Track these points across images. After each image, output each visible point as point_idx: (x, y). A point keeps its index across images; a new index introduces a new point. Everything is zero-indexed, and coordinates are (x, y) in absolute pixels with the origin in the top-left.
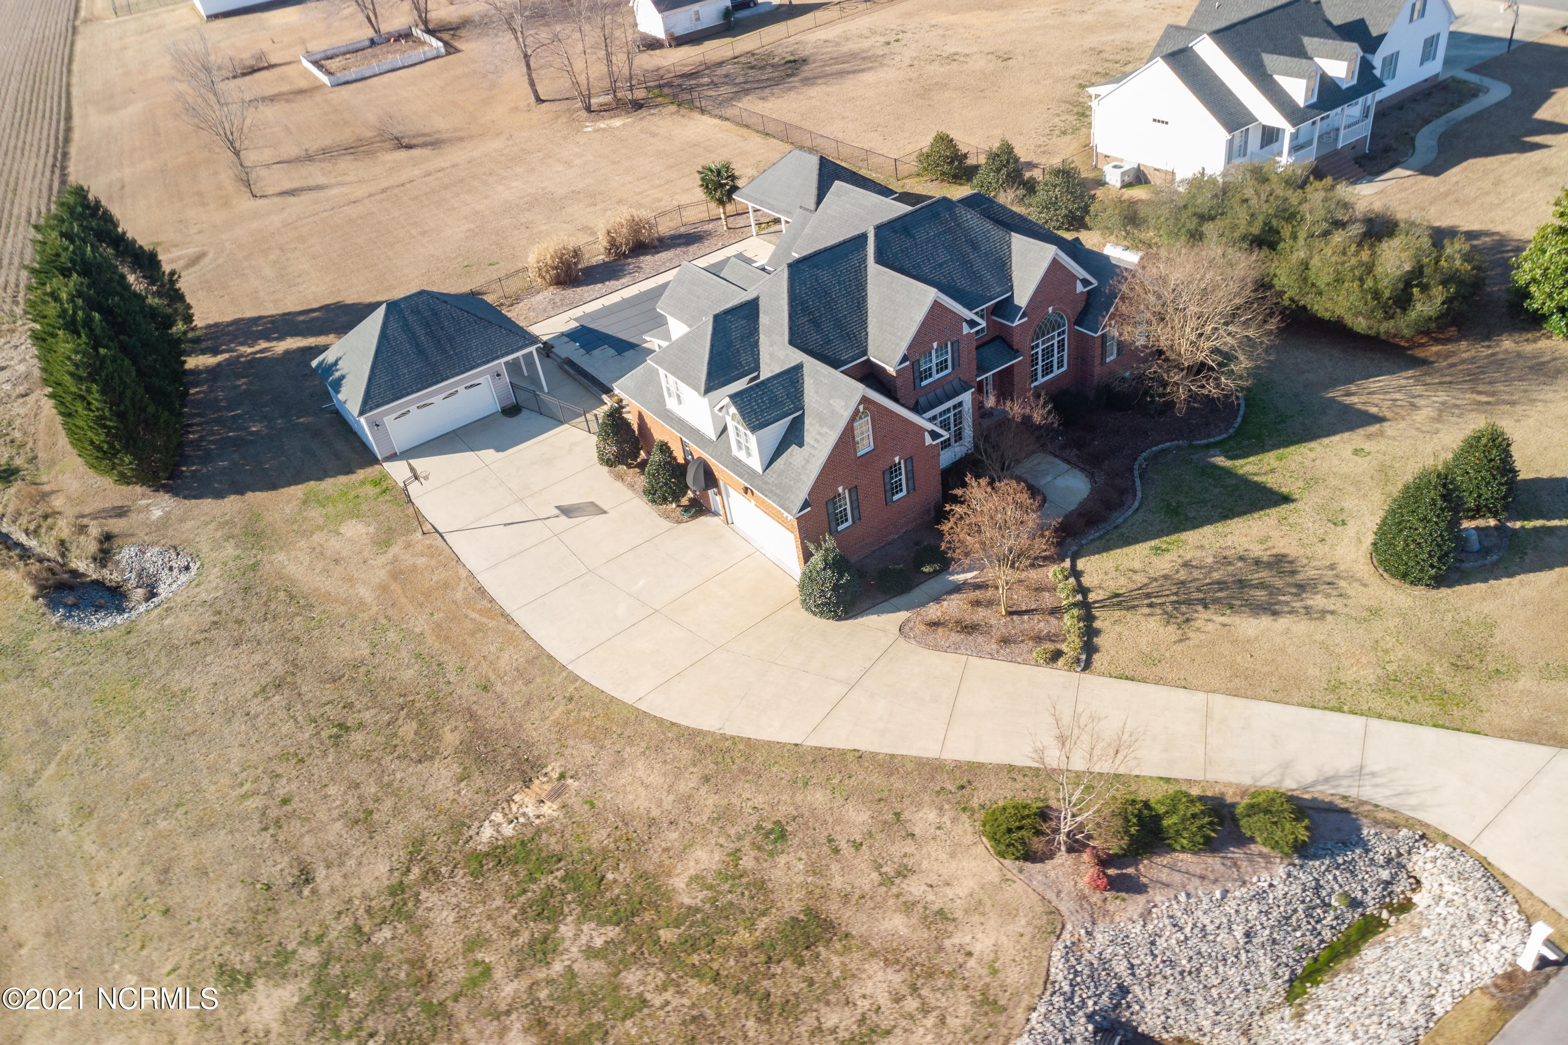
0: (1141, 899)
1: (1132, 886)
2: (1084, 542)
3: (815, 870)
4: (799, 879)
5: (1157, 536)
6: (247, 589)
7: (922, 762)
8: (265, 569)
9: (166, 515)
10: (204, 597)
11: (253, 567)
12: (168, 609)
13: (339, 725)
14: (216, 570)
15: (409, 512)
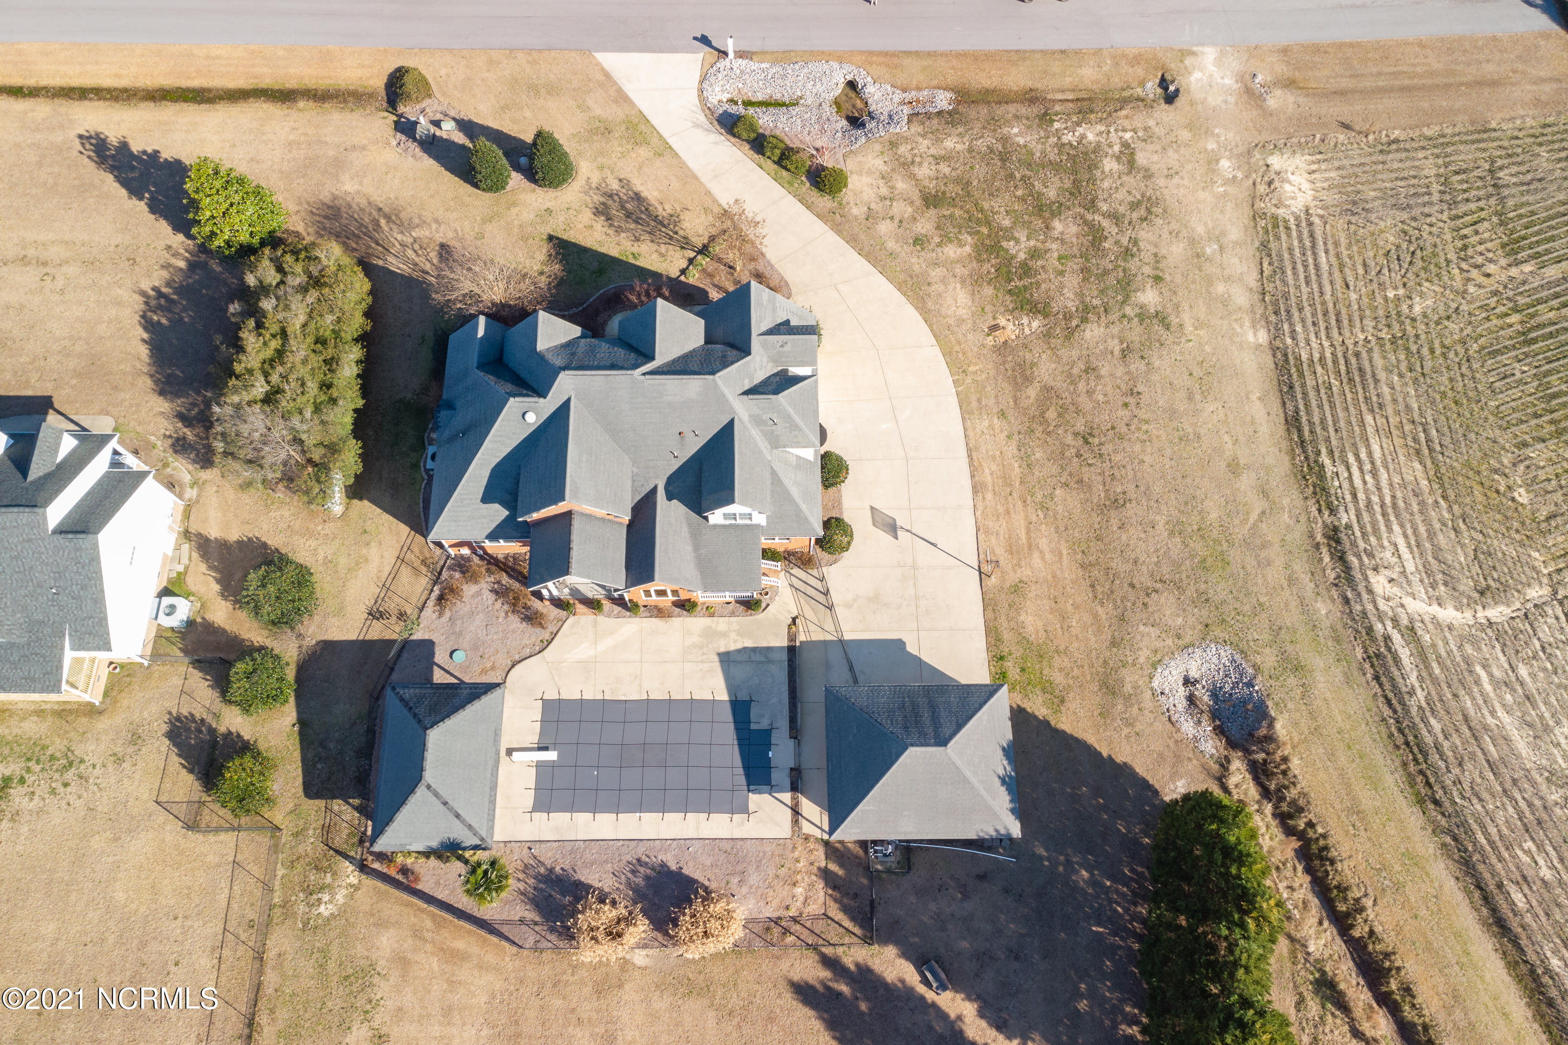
3: (914, 219)
4: (922, 220)
5: (627, 263)
6: (1122, 618)
7: (839, 232)
8: (1107, 635)
9: (1174, 776)
10: (1154, 632)
11: (1114, 643)
12: (1179, 637)
13: (1087, 442)
14: (1142, 660)
15: (990, 615)
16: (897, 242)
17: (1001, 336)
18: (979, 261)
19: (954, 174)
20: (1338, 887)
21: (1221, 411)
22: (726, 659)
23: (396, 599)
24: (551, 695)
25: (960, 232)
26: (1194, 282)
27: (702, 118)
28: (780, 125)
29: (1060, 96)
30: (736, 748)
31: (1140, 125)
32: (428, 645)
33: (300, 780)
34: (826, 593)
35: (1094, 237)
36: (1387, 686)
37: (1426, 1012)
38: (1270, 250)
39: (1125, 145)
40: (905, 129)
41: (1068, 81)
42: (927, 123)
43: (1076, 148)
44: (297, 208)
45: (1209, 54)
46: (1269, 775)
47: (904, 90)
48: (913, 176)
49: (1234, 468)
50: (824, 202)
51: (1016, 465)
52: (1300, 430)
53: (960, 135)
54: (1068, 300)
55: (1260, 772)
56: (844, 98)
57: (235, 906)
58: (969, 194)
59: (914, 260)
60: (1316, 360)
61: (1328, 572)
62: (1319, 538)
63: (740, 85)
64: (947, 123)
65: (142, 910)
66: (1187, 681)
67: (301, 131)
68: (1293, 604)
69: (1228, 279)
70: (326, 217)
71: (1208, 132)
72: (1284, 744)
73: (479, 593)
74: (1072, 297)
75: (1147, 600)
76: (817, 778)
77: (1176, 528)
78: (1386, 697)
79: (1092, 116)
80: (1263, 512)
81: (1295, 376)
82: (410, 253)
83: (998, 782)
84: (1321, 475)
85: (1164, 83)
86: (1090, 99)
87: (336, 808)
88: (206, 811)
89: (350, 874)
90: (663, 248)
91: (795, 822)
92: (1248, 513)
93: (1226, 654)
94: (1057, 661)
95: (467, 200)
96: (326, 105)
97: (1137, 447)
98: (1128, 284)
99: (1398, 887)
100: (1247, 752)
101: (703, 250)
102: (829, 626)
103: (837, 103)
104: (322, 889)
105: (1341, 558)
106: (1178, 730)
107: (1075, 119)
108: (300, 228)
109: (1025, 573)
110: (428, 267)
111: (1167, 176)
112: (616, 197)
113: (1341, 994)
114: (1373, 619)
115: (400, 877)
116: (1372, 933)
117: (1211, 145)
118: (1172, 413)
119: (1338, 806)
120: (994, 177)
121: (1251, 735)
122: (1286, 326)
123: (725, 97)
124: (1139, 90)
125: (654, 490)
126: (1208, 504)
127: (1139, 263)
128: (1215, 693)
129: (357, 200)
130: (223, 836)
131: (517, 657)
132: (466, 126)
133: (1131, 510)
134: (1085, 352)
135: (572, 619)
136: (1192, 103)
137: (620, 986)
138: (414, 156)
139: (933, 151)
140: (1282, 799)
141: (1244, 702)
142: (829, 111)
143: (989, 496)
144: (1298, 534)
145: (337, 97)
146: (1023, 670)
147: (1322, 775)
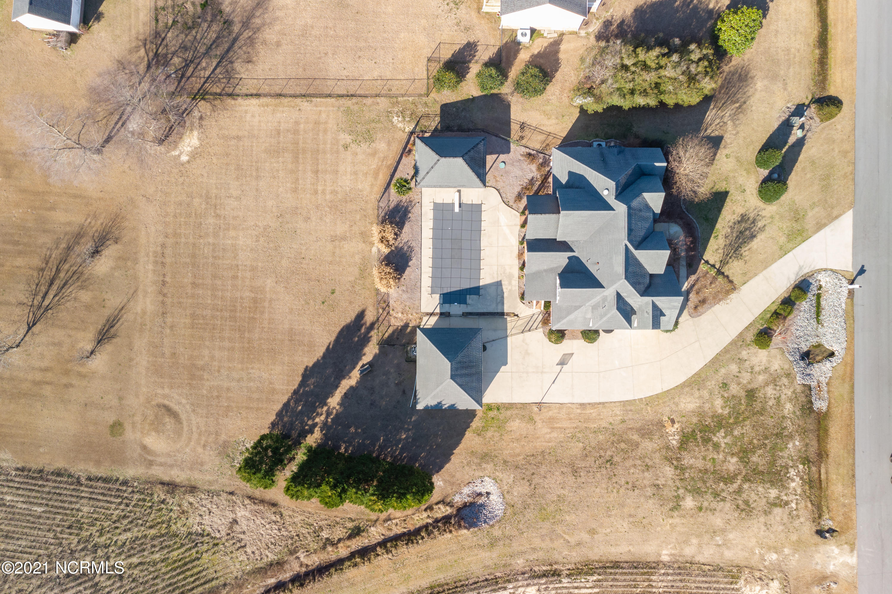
2: (699, 251)
3: (739, 384)
4: (738, 388)
6: (517, 467)
7: (731, 344)
8: (509, 459)
9: (445, 481)
10: (511, 481)
11: (505, 462)
12: (508, 492)
13: (607, 461)
14: (497, 473)
15: (519, 406)
16: (725, 374)
17: (668, 424)
18: (713, 417)
19: (768, 407)
20: (397, 545)
21: (623, 530)
22: (499, 284)
23: (530, 134)
24: (484, 207)
25: (730, 407)
26: (698, 527)
27: (806, 270)
28: (802, 314)
29: (823, 471)
30: (459, 289)
31: (800, 513)
32: (508, 151)
33: (448, 102)
34: (529, 330)
35: (726, 479)
36: (482, 584)
37: (347, 571)
38: (718, 571)
39: (787, 503)
40: (799, 382)
41: (833, 476)
42: (803, 395)
43: (785, 476)
44: (746, 59)
45: (852, 560)
46: (445, 524)
47: (828, 384)
48: (767, 384)
49: (592, 532)
50: (750, 336)
51: (595, 426)
52: (612, 568)
53: (794, 412)
54: (688, 460)
55: (446, 520)
56: (823, 350)
57: (397, 82)
58: (754, 414)
59: (713, 382)
60: (651, 583)
61: (538, 568)
62: (555, 567)
63: (830, 292)
64: (802, 406)
65: (396, 45)
66: (488, 493)
67: (797, 54)
68: (523, 549)
69: (700, 546)
70: (740, 75)
71: (796, 551)
72: (457, 532)
73: (531, 171)
74: (690, 463)
75: (526, 480)
76: (446, 324)
77: (561, 499)
78: (478, 582)
79: (807, 487)
80: (569, 542)
81: (642, 571)
82: (718, 121)
83: (439, 401)
84: (587, 574)
85: (831, 531)
86: (821, 488)
87: (437, 119)
88: (436, 64)
89: (409, 128)
90: (721, 251)
91: (427, 314)
92: (568, 534)
93: (500, 513)
94: (497, 434)
95: (751, 148)
96: (816, 65)
97: (604, 486)
98: (697, 493)
99: (396, 570)
100: (456, 516)
101: (720, 272)
102: (514, 331)
103: (819, 346)
104: (403, 117)
105: (544, 575)
106: (465, 486)
107: (805, 477)
108: (733, 63)
109: (539, 424)
110: (709, 131)
111: (766, 523)
112: (753, 225)
113: (355, 537)
114: (515, 584)
115: (407, 149)
116: (378, 555)
117: (786, 551)
118: (622, 505)
119: (430, 551)
120: (766, 428)
121: (463, 519)
122: (671, 571)
123: (823, 283)
124: (827, 516)
125: (572, 251)
126: (574, 517)
127: (710, 500)
128: (482, 505)
129: (751, 90)
130: (425, 73)
131: (501, 191)
132: (800, 143)
133: (571, 479)
134: (657, 466)
135: (518, 214)
136: (816, 545)
137: (364, 242)
138: (780, 117)
139: (783, 397)
140: (434, 528)
141: (478, 518)
142: (814, 341)
143: (579, 411)
144: (557, 557)
145: (822, 70)
146: (493, 418)
147: (443, 547)
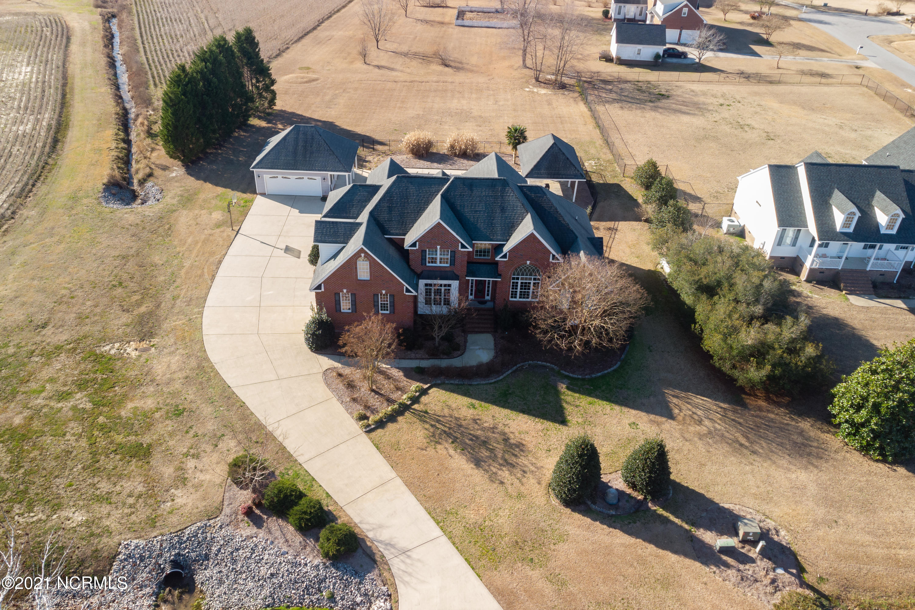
0: (255, 530)
1: (258, 522)
2: (446, 382)
4: (163, 432)
5: (481, 400)
17: (143, 344)
20: (122, 154)
90: (446, 412)
99: (94, 150)
104: (596, 166)
116: (118, 145)
119: (99, 166)
